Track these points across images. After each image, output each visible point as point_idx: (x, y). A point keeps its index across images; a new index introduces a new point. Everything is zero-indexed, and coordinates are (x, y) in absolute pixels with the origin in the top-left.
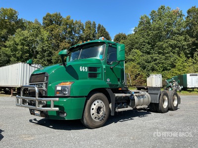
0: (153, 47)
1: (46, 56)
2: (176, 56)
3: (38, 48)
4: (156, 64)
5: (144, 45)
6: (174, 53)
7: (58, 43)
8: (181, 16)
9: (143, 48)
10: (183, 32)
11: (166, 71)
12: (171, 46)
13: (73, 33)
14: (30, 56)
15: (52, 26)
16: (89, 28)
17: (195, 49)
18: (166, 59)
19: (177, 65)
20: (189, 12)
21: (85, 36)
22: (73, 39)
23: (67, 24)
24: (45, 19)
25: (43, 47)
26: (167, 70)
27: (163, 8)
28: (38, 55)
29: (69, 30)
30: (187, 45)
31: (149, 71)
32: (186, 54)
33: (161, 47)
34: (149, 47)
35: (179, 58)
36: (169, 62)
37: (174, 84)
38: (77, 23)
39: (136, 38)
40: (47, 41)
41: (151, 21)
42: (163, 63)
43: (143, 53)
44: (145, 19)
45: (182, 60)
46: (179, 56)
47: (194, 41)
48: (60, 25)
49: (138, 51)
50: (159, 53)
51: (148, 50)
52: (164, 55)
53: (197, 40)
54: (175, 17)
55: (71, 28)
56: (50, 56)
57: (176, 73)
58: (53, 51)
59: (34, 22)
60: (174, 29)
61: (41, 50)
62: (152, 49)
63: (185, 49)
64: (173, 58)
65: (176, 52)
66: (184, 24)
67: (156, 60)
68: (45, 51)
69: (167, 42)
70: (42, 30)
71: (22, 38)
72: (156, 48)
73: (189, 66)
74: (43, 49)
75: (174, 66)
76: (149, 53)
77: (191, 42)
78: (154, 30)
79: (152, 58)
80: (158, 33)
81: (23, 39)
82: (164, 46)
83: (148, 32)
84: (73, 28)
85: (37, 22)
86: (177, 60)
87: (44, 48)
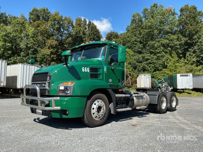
0: (144, 46)
1: (31, 54)
2: (167, 56)
3: (22, 45)
4: (147, 64)
5: (136, 44)
6: (166, 53)
7: (44, 40)
8: (174, 14)
9: (135, 47)
10: (176, 31)
11: (157, 72)
12: (163, 45)
13: (62, 30)
14: (13, 54)
15: (39, 22)
16: (79, 25)
17: (187, 49)
18: (158, 59)
19: (168, 65)
20: (182, 10)
21: (74, 33)
22: (61, 36)
23: (55, 20)
24: (31, 14)
25: (27, 44)
26: (158, 70)
27: (156, 6)
28: (22, 53)
29: (57, 26)
30: (180, 45)
31: (140, 71)
32: (178, 54)
33: (153, 47)
34: (141, 46)
35: (170, 58)
36: (161, 62)
37: (163, 85)
38: (66, 19)
39: (128, 37)
40: (32, 37)
41: (143, 19)
42: (154, 63)
43: (135, 52)
44: (137, 17)
45: (174, 60)
46: (171, 56)
47: (187, 41)
48: (47, 21)
49: (129, 50)
50: (151, 53)
51: (139, 50)
52: (155, 54)
53: (189, 39)
54: (167, 15)
55: (59, 24)
56: (35, 54)
57: (168, 74)
58: (39, 49)
59: (19, 17)
60: (167, 28)
61: (25, 47)
62: (144, 48)
63: (178, 48)
64: (165, 58)
65: (168, 52)
66: (177, 23)
67: (147, 60)
68: (30, 48)
69: (159, 41)
70: (27, 25)
71: (4, 33)
72: (148, 48)
73: (181, 67)
74: (27, 46)
75: (166, 67)
76: (140, 53)
77: (183, 42)
78: (146, 29)
79: (143, 57)
80: (150, 31)
81: (5, 35)
82: (156, 45)
83: (140, 31)
84: (62, 25)
85: (23, 17)
86: (169, 60)
87: (29, 46)
